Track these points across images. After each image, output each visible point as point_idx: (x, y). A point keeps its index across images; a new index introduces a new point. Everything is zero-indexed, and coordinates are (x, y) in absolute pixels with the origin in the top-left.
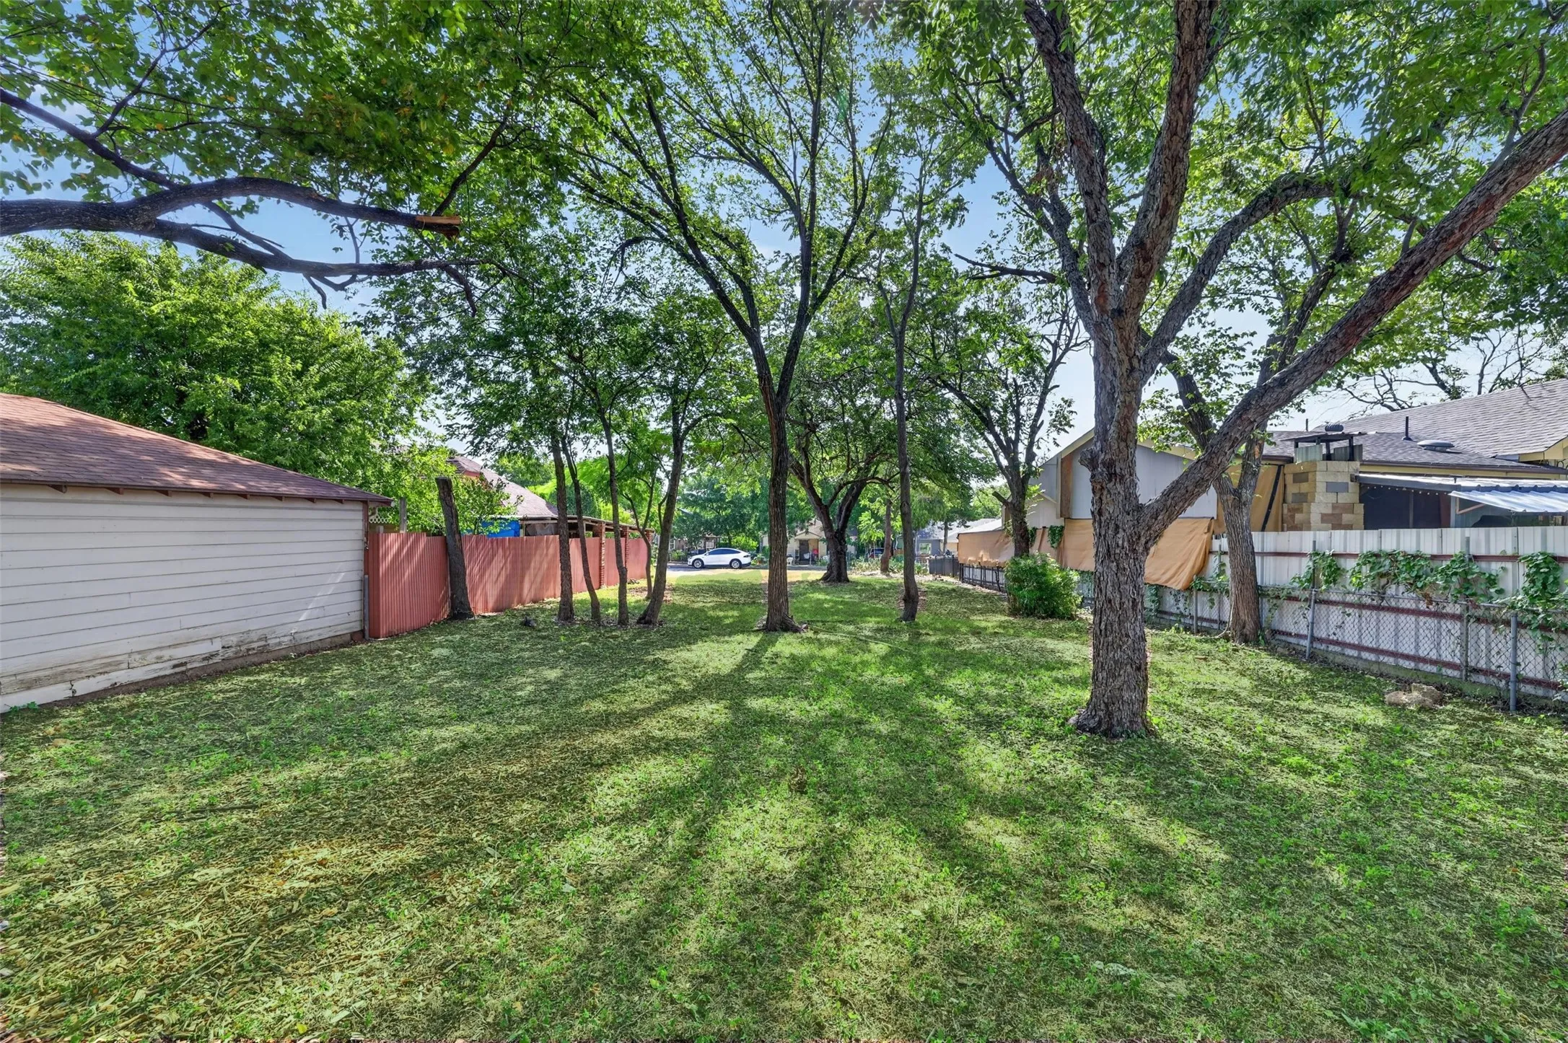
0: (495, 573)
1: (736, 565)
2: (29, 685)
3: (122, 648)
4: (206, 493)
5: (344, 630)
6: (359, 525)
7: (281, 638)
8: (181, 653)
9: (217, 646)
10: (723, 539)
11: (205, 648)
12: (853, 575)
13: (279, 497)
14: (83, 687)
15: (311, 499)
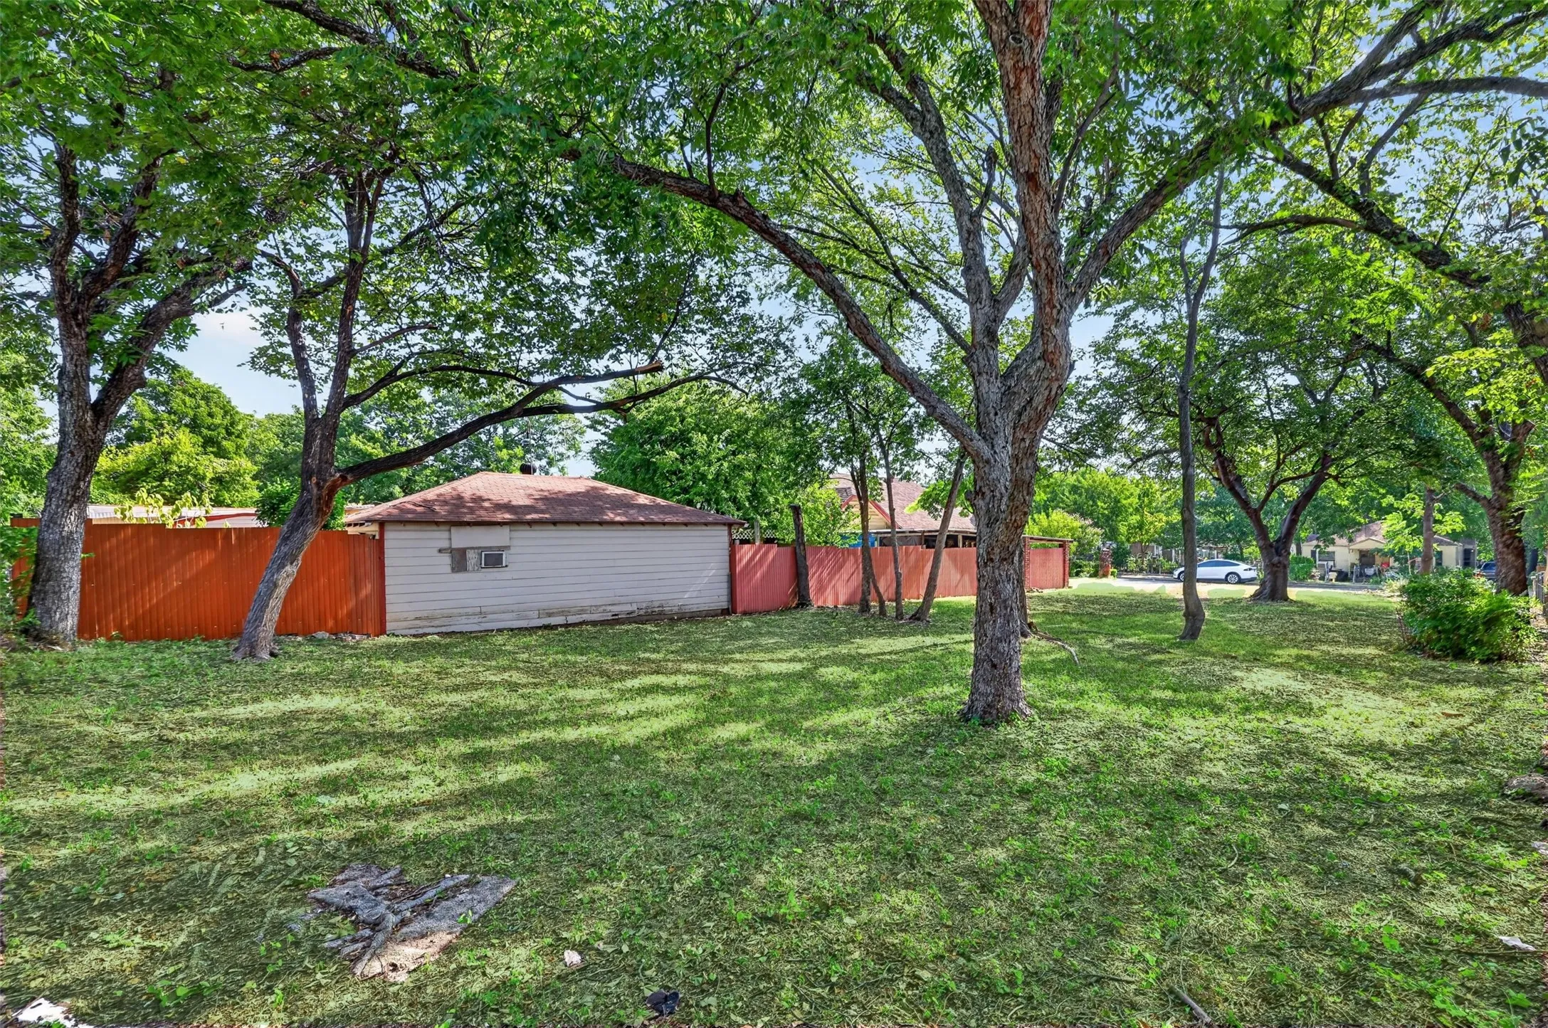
0: (845, 577)
1: (1234, 579)
2: (550, 615)
3: (587, 603)
4: (622, 523)
5: (713, 606)
6: (726, 539)
7: (673, 605)
8: (616, 609)
9: (634, 607)
10: (1230, 547)
11: (629, 608)
12: (1293, 593)
13: (664, 524)
14: (572, 619)
15: (686, 524)
